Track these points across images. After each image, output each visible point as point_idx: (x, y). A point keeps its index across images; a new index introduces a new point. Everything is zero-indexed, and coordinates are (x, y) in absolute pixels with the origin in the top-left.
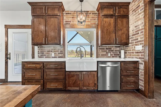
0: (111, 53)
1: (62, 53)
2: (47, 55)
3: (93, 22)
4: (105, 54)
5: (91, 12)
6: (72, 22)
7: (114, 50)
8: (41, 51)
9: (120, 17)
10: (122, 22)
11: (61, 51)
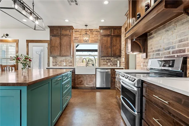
0: (110, 63)
1: (72, 63)
2: (60, 64)
3: (96, 38)
4: (106, 63)
5: (95, 30)
6: (79, 38)
7: (113, 61)
8: (55, 61)
9: (114, 36)
10: (116, 40)
11: (71, 61)
